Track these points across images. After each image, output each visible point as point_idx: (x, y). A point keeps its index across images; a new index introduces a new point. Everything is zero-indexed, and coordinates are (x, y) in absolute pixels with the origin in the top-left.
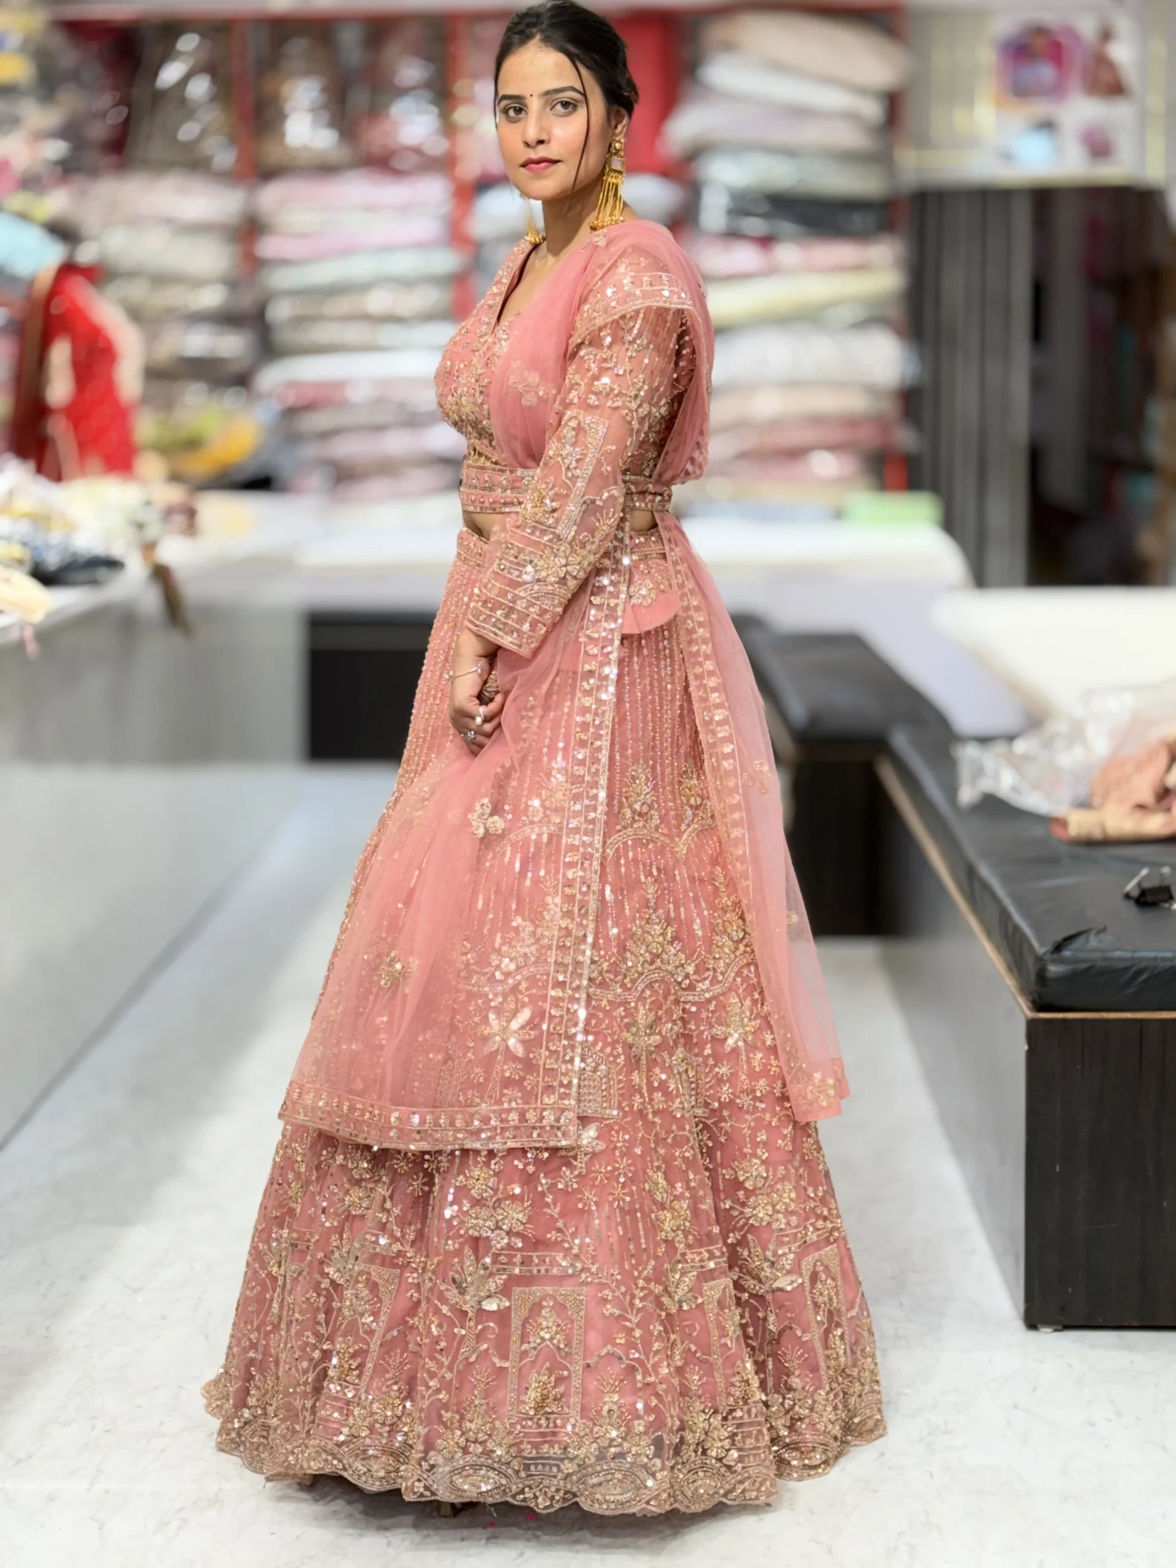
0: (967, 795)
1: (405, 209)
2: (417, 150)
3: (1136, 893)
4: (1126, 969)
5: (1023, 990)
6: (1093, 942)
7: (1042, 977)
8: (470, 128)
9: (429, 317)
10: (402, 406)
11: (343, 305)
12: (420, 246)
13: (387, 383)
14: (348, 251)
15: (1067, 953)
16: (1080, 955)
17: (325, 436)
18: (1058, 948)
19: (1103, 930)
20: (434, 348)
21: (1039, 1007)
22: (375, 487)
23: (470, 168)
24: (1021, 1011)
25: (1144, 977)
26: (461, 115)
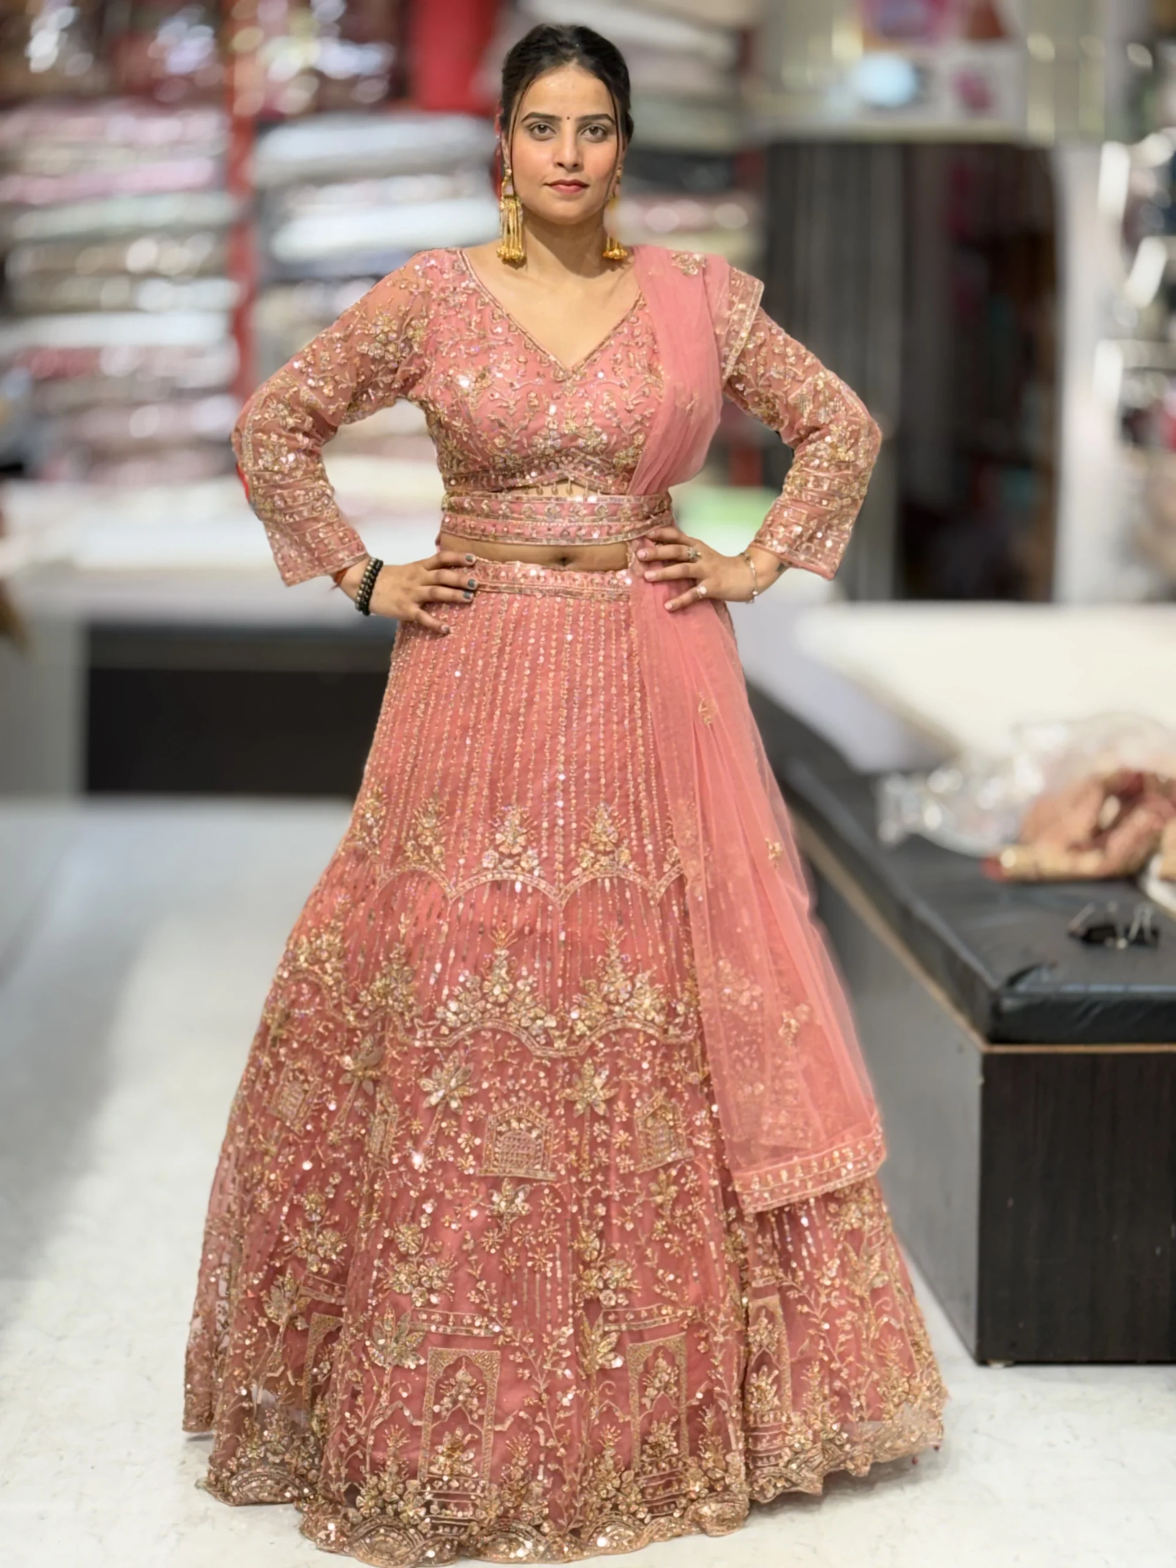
0: (891, 831)
1: (176, 148)
2: (188, 78)
3: (1082, 931)
4: (1079, 1004)
5: (975, 1024)
6: (1045, 976)
7: (996, 1011)
8: (252, 53)
9: (203, 273)
10: (165, 380)
11: (98, 257)
12: (192, 190)
13: (148, 352)
14: (104, 195)
15: (1022, 987)
16: (1036, 989)
17: (77, 410)
18: (1013, 980)
19: (1053, 966)
20: (206, 310)
21: (994, 1038)
22: (135, 470)
23: (249, 103)
24: (975, 1046)
25: (1096, 1011)
26: (241, 40)
